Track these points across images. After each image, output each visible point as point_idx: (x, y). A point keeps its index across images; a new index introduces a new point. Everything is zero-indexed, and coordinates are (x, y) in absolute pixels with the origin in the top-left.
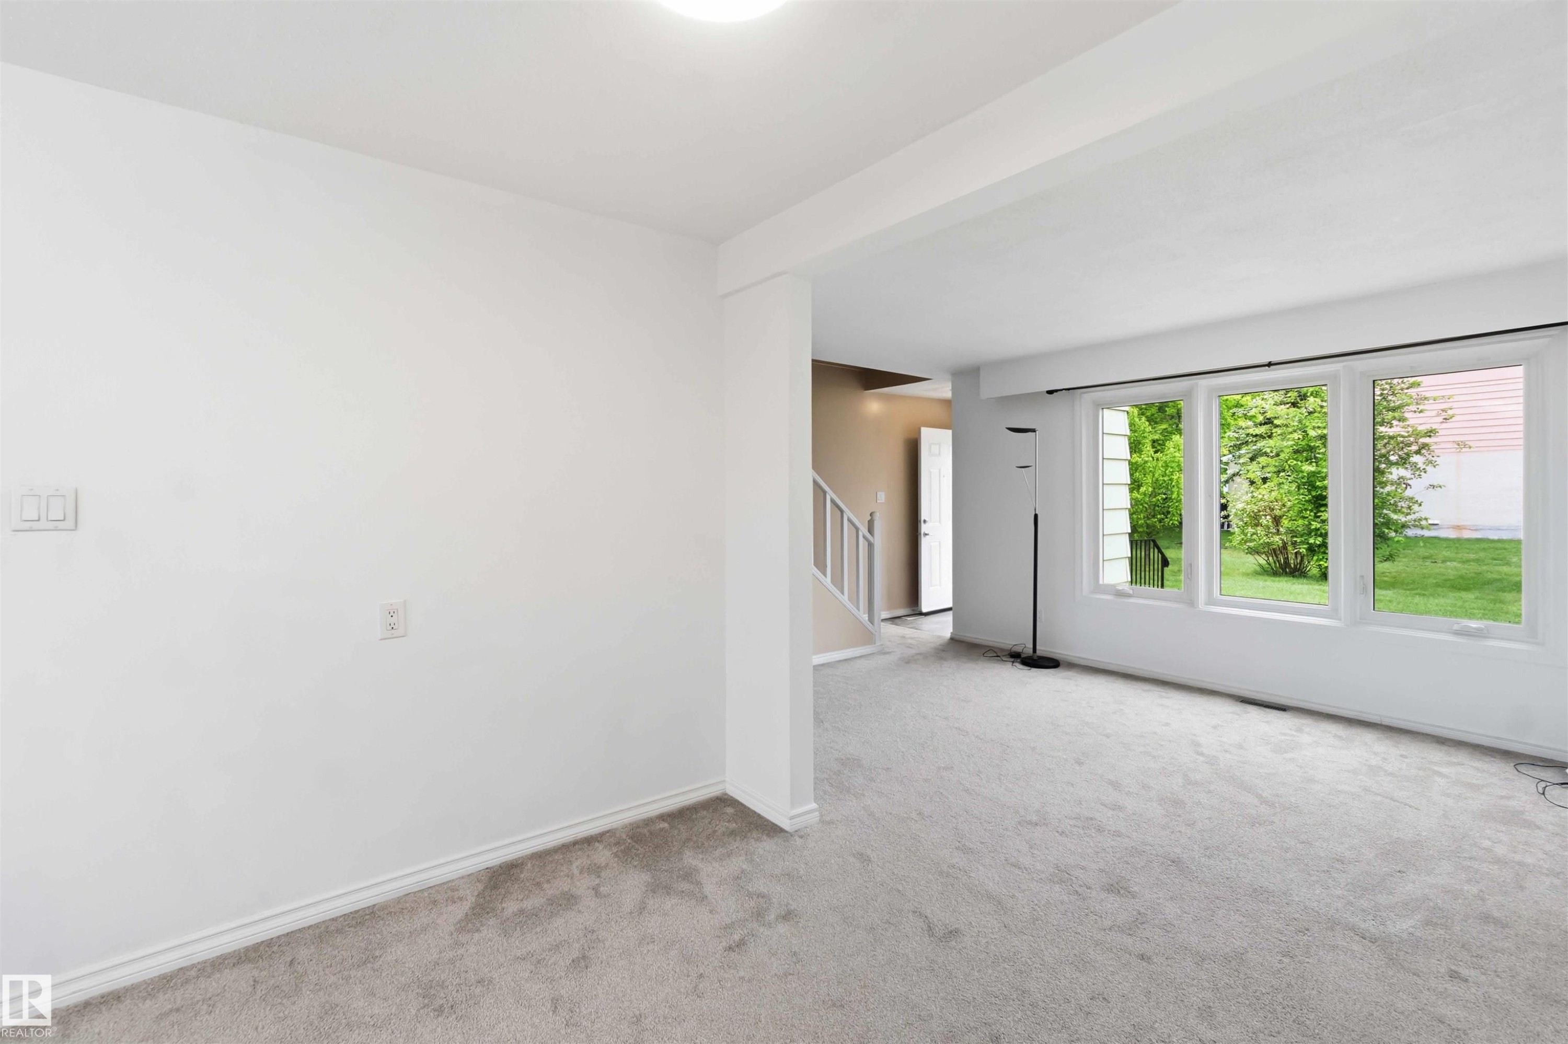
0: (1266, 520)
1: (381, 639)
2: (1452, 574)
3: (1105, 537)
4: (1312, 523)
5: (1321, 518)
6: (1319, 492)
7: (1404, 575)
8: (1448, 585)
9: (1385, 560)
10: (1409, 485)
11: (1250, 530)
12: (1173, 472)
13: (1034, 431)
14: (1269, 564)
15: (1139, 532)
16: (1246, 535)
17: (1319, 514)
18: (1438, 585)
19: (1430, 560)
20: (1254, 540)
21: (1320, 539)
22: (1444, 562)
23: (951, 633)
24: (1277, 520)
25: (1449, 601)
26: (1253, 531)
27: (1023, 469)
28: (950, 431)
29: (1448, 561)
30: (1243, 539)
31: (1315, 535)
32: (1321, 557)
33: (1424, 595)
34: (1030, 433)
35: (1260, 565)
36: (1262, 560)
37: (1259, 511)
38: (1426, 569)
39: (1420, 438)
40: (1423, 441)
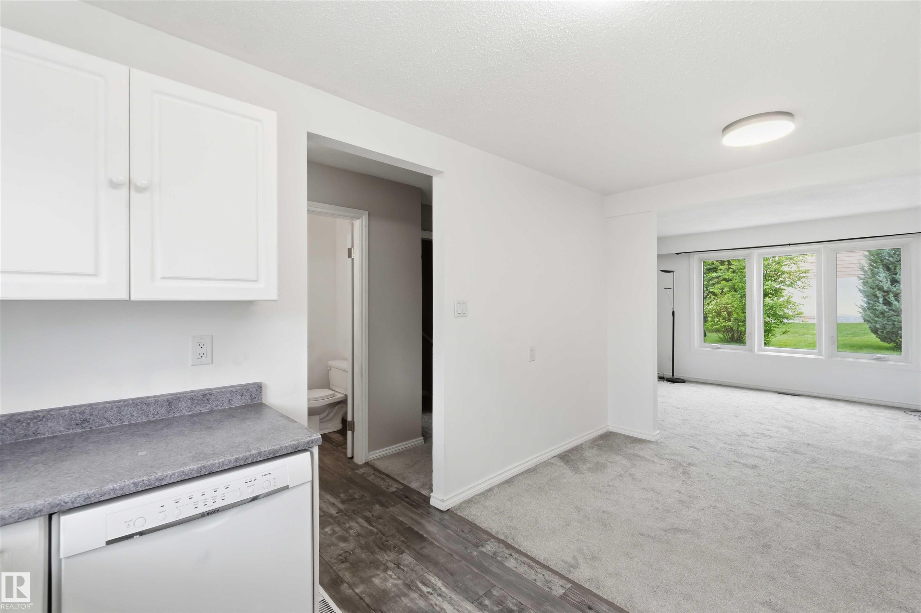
0: (724, 314)
1: (530, 361)
11: (717, 319)
13: (673, 272)
14: (724, 337)
16: (714, 321)
20: (719, 324)
24: (729, 314)
26: (718, 319)
27: (667, 290)
34: (671, 273)
35: (720, 338)
36: (721, 335)
37: (721, 310)
39: (801, 273)
40: (802, 275)
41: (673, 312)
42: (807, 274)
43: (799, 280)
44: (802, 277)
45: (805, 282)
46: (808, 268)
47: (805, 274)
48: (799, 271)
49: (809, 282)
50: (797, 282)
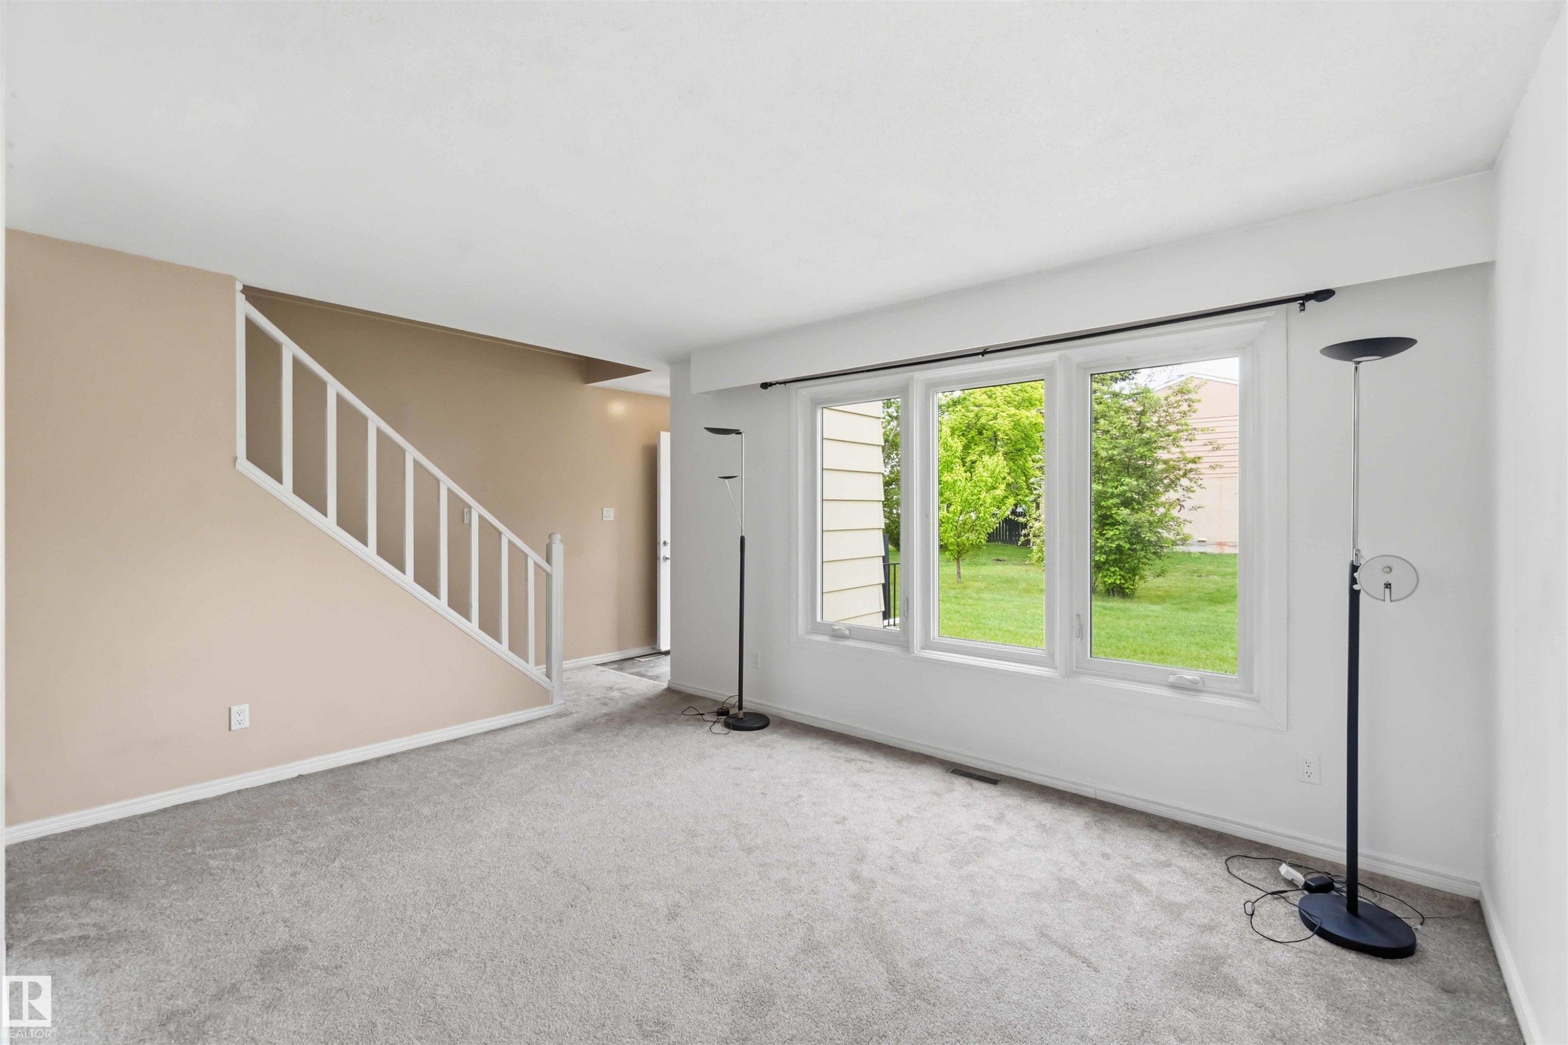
2: (1211, 587)
3: (825, 565)
4: (1098, 540)
5: (1106, 536)
6: (1104, 511)
7: (1173, 589)
8: (1207, 599)
9: (1158, 576)
10: (1183, 507)
12: (980, 491)
13: (738, 432)
15: (950, 550)
17: (1104, 532)
18: (1199, 599)
19: (1196, 575)
21: (1104, 556)
22: (1207, 575)
23: (669, 681)
25: (1205, 616)
27: (727, 480)
28: (669, 433)
29: (1210, 574)
30: (1040, 557)
31: (1100, 552)
32: (1105, 574)
33: (1187, 609)
34: (733, 436)
38: (1192, 583)
39: (1188, 463)
40: (1190, 466)
41: (742, 540)
42: (1197, 466)
43: (1185, 475)
44: (1191, 470)
45: (1194, 480)
46: (1198, 455)
47: (1194, 464)
48: (1185, 459)
49: (1201, 479)
50: (1182, 479)
